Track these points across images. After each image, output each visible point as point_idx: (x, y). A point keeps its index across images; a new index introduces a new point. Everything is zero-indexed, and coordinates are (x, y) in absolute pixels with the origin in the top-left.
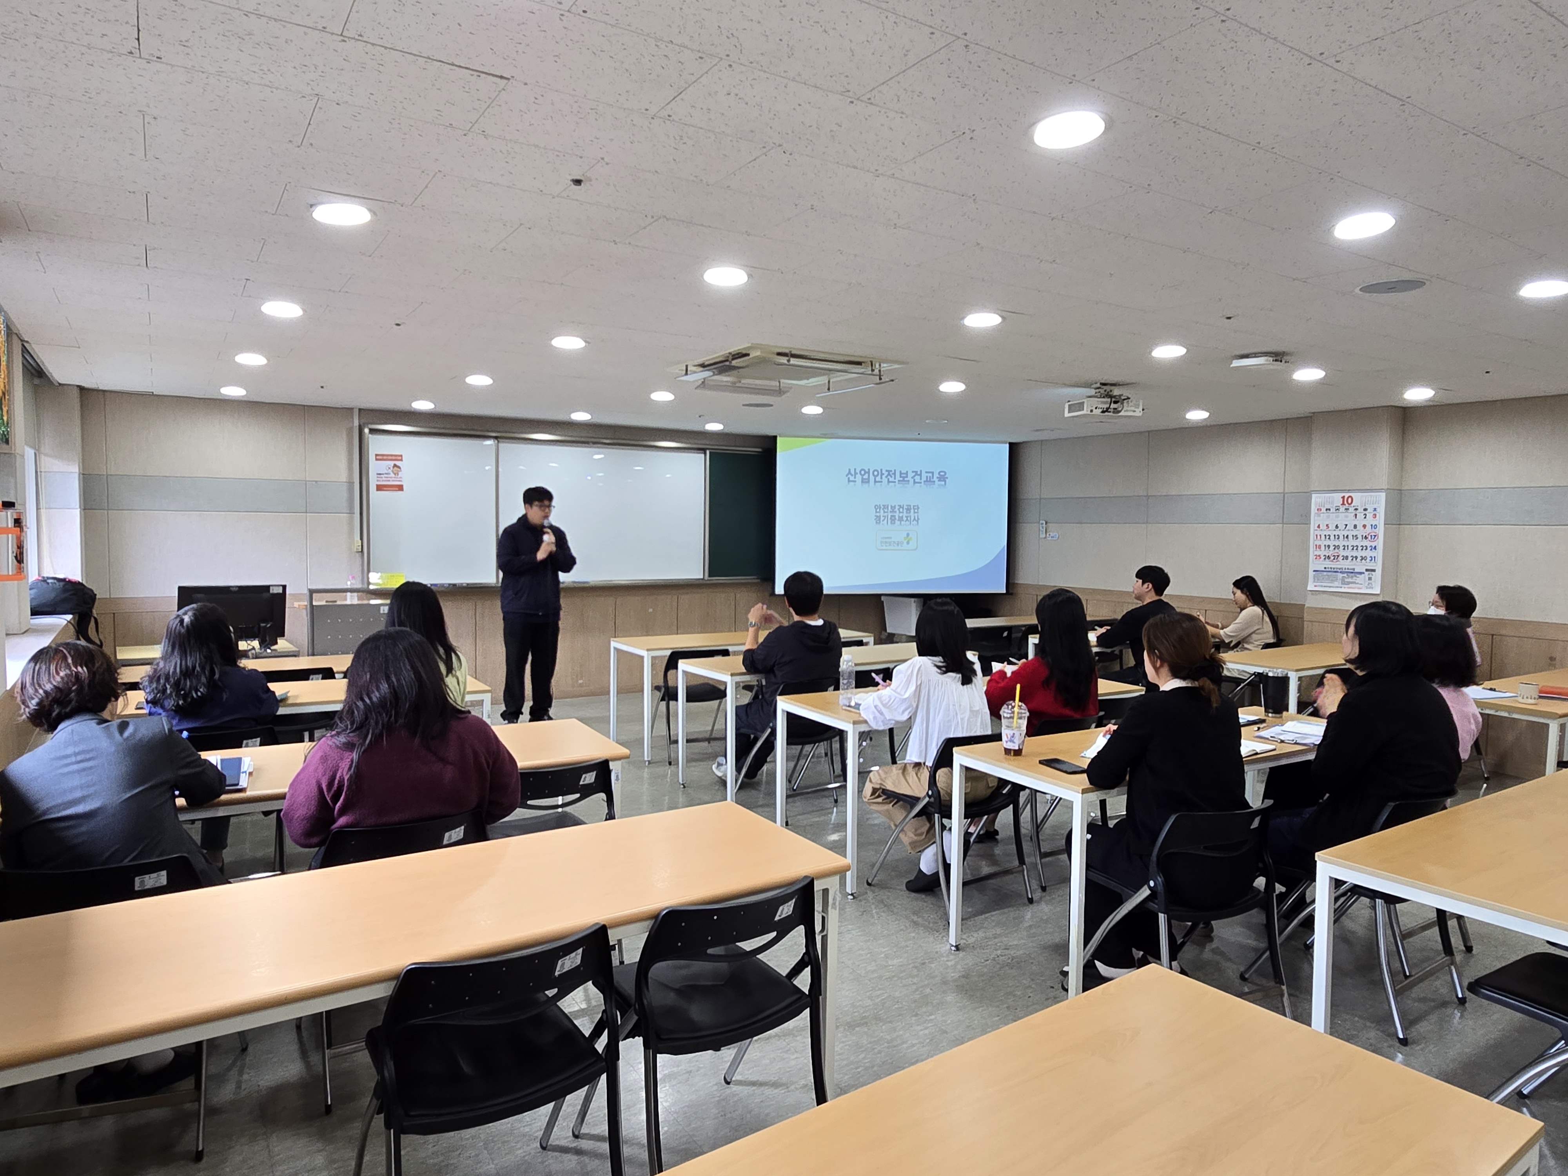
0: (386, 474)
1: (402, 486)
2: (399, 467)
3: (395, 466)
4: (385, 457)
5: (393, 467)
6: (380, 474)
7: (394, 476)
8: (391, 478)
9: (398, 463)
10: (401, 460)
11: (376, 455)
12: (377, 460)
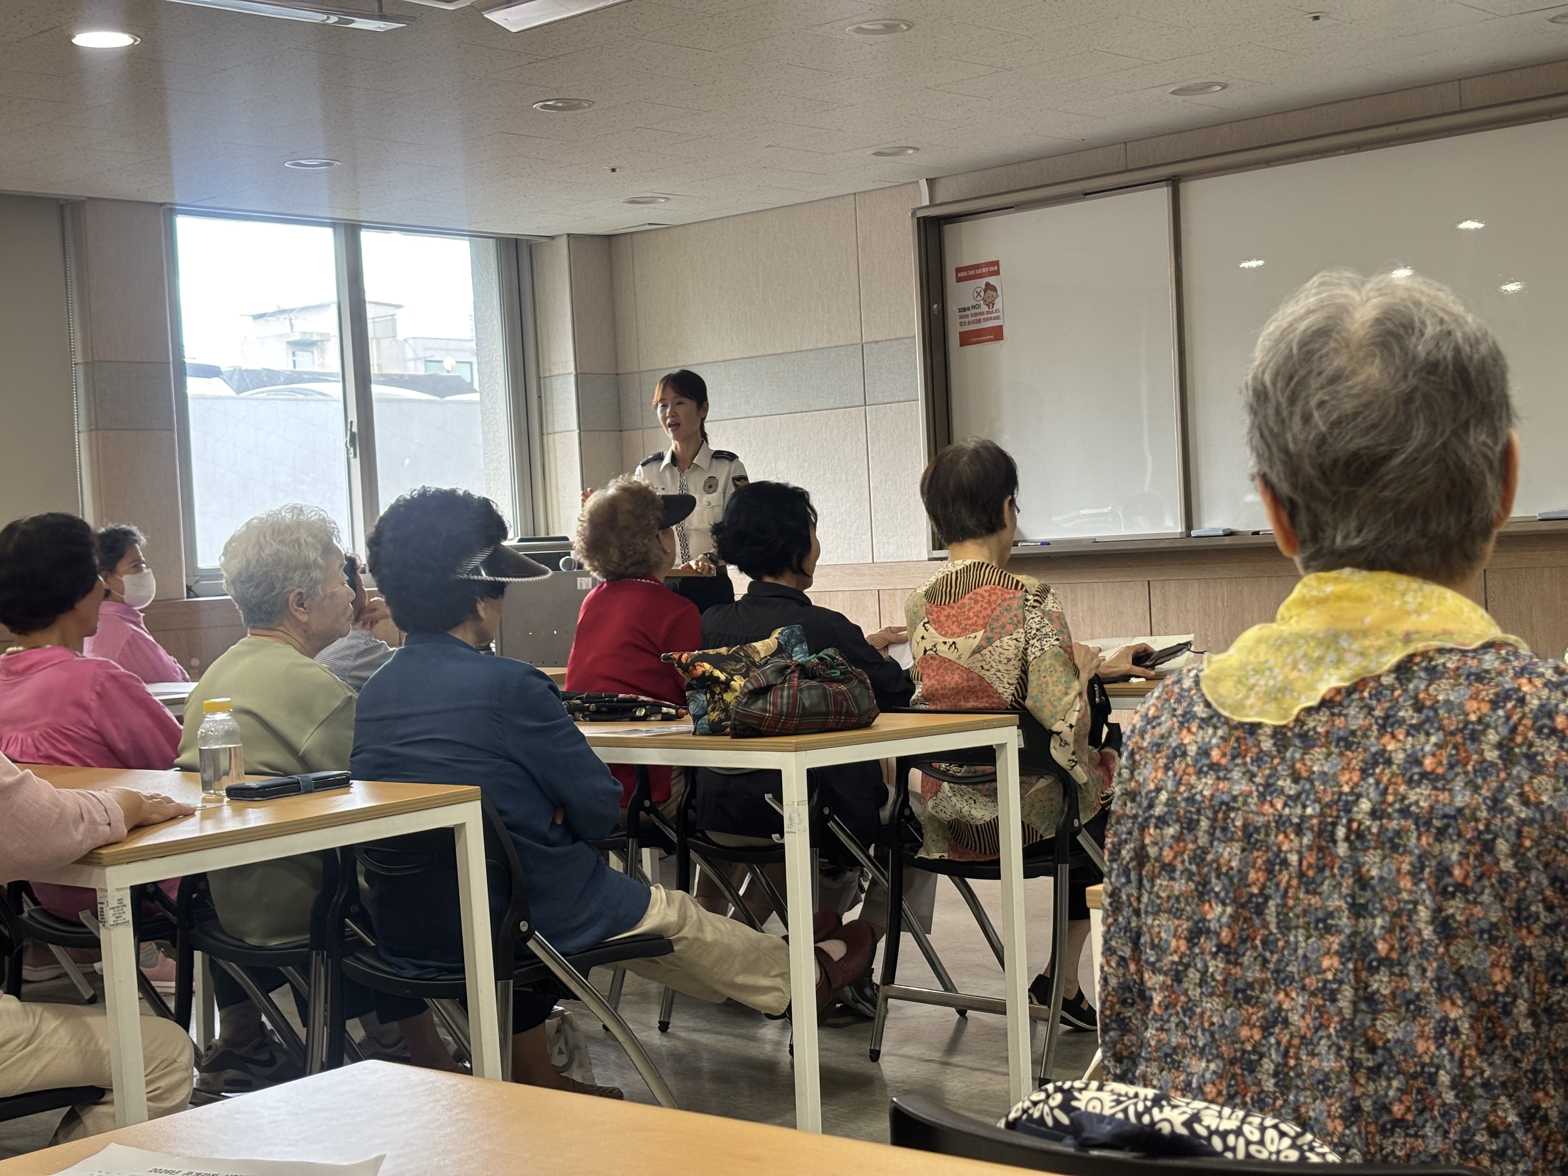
0: (974, 307)
1: (1000, 328)
2: (994, 289)
3: (987, 284)
4: (972, 273)
5: (985, 291)
6: (964, 310)
7: (985, 308)
8: (982, 313)
9: (992, 280)
10: (997, 273)
11: (958, 270)
12: (959, 280)
